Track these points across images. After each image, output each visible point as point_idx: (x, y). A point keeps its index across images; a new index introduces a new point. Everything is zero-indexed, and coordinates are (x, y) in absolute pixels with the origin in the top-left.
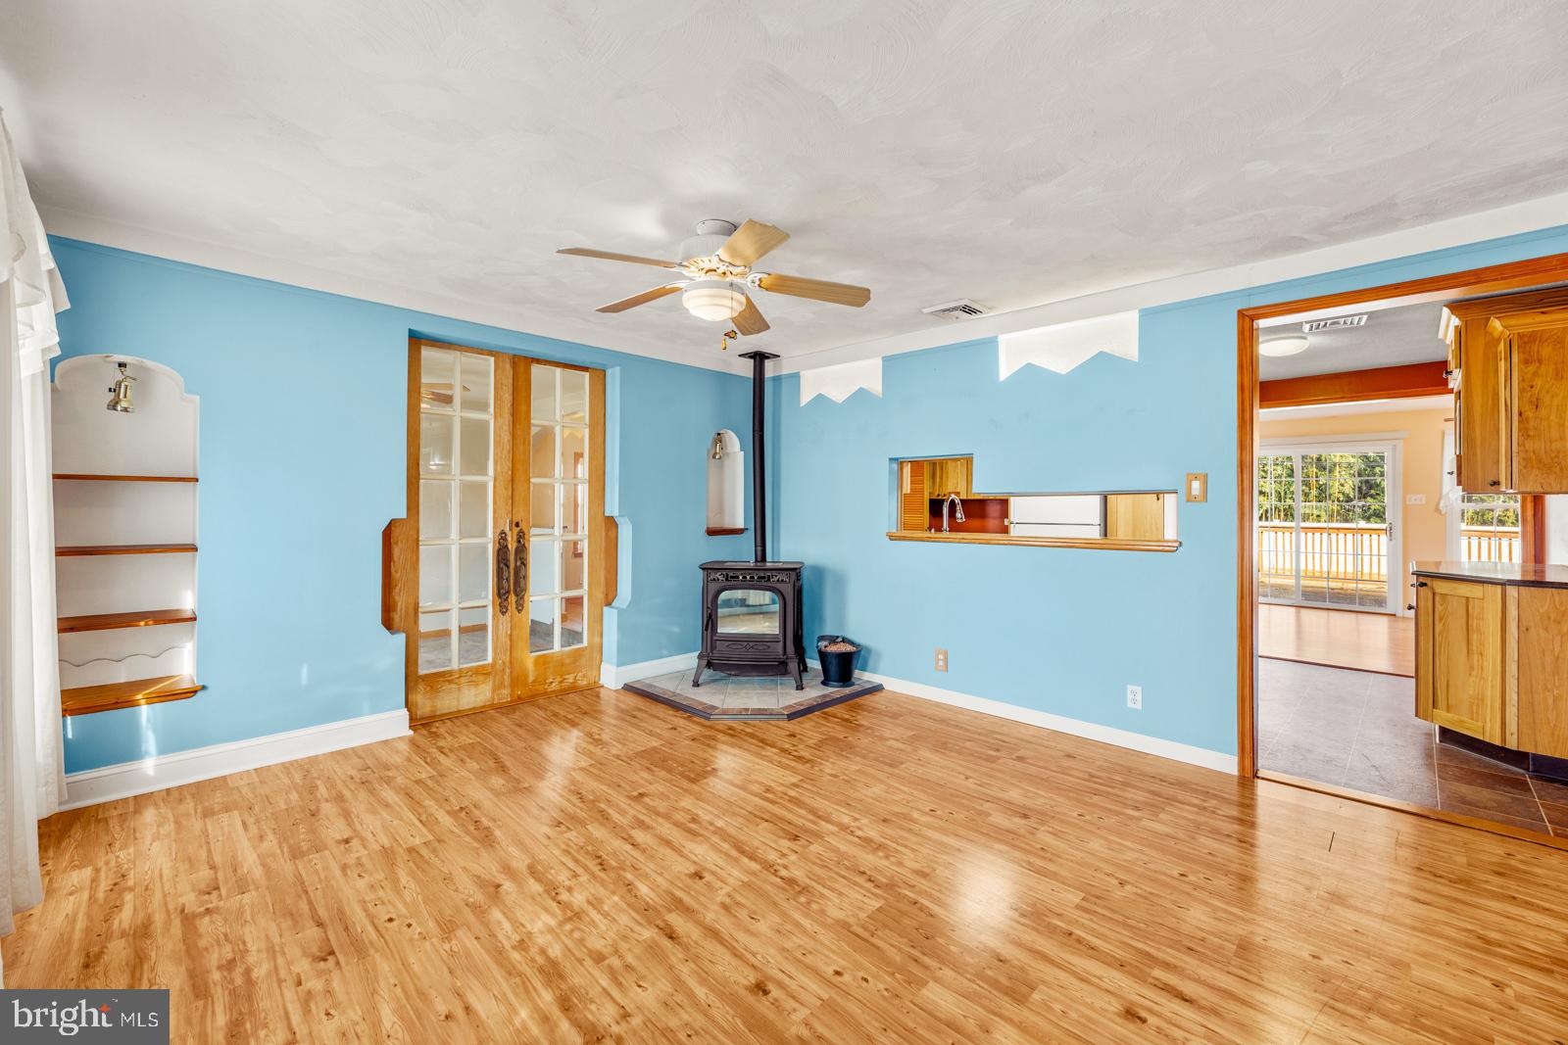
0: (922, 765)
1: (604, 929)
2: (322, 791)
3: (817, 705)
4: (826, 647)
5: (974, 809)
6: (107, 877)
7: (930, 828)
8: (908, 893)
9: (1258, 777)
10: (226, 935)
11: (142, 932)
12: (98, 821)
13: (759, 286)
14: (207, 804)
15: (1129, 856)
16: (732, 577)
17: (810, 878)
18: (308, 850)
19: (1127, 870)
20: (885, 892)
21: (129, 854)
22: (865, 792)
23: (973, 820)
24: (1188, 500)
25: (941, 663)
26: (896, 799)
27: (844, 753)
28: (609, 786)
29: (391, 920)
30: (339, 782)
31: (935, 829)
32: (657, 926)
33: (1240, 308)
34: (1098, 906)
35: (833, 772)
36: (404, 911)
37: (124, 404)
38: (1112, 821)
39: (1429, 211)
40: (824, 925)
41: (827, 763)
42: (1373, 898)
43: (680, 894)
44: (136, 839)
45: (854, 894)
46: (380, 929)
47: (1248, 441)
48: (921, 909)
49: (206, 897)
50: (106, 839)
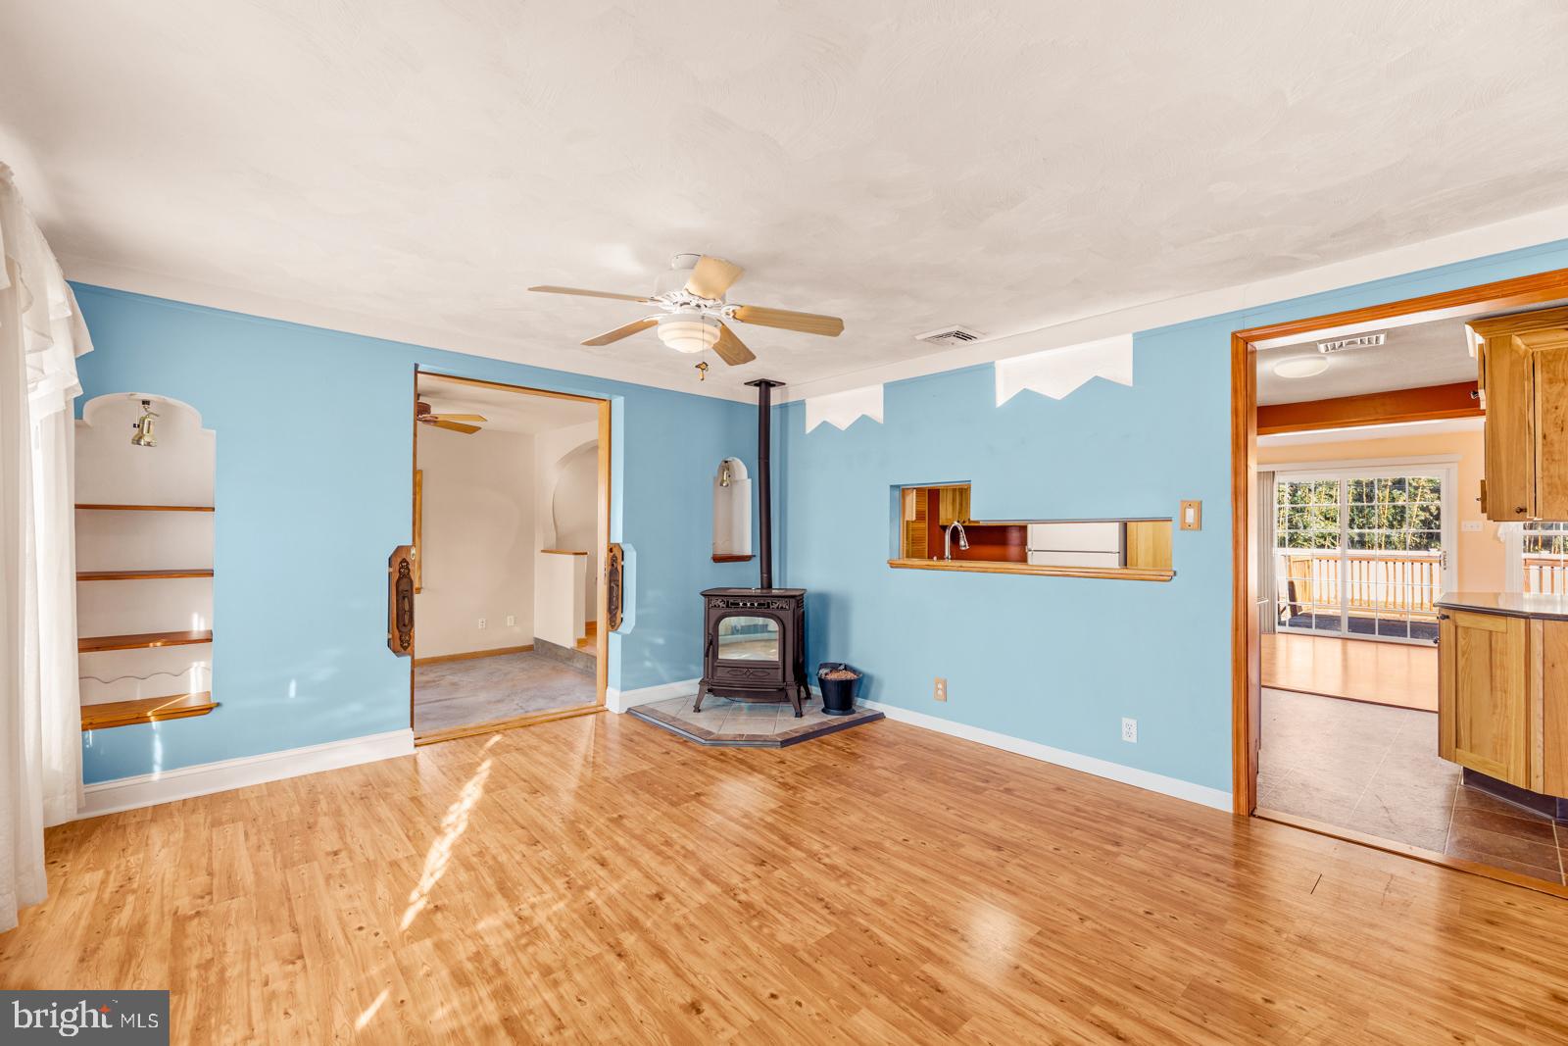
0: (905, 795)
1: (558, 945)
2: (323, 805)
3: (813, 732)
4: (826, 674)
5: (947, 839)
6: (115, 880)
7: (898, 858)
8: (862, 921)
9: (1254, 816)
10: (209, 937)
11: (138, 930)
12: (118, 827)
13: (734, 317)
14: (216, 815)
15: (1097, 891)
16: (732, 604)
17: (767, 903)
18: (300, 860)
19: (1091, 905)
20: (838, 918)
21: (139, 859)
22: (842, 820)
23: (944, 851)
24: (1182, 529)
25: (940, 692)
26: (872, 827)
27: (829, 781)
28: (592, 807)
29: (361, 928)
30: (340, 797)
31: (903, 858)
32: (609, 944)
33: (1234, 329)
34: (1053, 941)
35: (815, 799)
36: (375, 920)
37: (147, 439)
38: (1088, 856)
39: (1422, 227)
40: (771, 949)
41: (810, 791)
42: (1346, 943)
43: (636, 913)
44: (147, 845)
45: (807, 920)
46: (349, 935)
47: (1243, 467)
48: (871, 937)
49: (199, 901)
50: (122, 845)
